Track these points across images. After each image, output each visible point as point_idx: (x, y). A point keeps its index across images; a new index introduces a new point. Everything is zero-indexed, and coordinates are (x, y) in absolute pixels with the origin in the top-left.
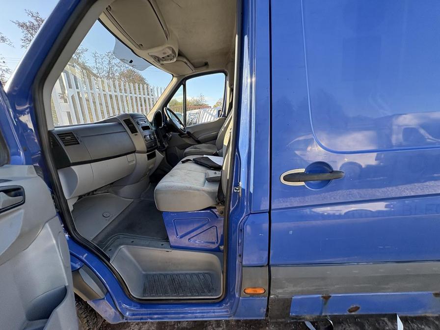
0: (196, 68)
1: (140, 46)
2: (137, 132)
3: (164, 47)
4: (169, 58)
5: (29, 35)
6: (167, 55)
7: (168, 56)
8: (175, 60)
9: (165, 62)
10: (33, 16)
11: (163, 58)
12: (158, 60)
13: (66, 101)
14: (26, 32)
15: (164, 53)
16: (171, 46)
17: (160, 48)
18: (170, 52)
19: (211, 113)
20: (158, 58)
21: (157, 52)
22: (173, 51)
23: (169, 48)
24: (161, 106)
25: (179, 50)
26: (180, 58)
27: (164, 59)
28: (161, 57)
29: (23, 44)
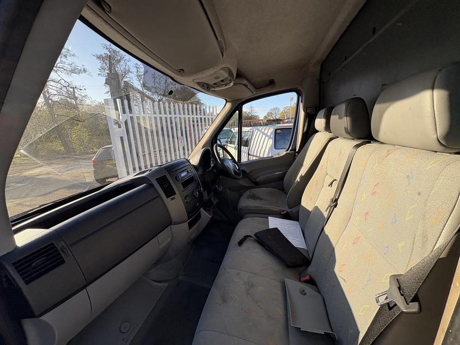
0: (258, 88)
1: (181, 71)
2: (175, 194)
3: (217, 69)
4: (223, 83)
5: (104, 64)
6: (220, 80)
7: (222, 81)
8: (232, 84)
9: (216, 89)
10: (107, 48)
11: (215, 84)
12: (207, 88)
13: (120, 127)
14: (102, 62)
15: (217, 78)
16: (228, 66)
17: (211, 72)
18: (226, 75)
19: (266, 132)
20: (208, 85)
21: (206, 76)
22: (230, 73)
23: (223, 69)
24: (209, 140)
25: (238, 70)
26: (239, 81)
27: (216, 86)
28: (211, 83)
29: (100, 73)
